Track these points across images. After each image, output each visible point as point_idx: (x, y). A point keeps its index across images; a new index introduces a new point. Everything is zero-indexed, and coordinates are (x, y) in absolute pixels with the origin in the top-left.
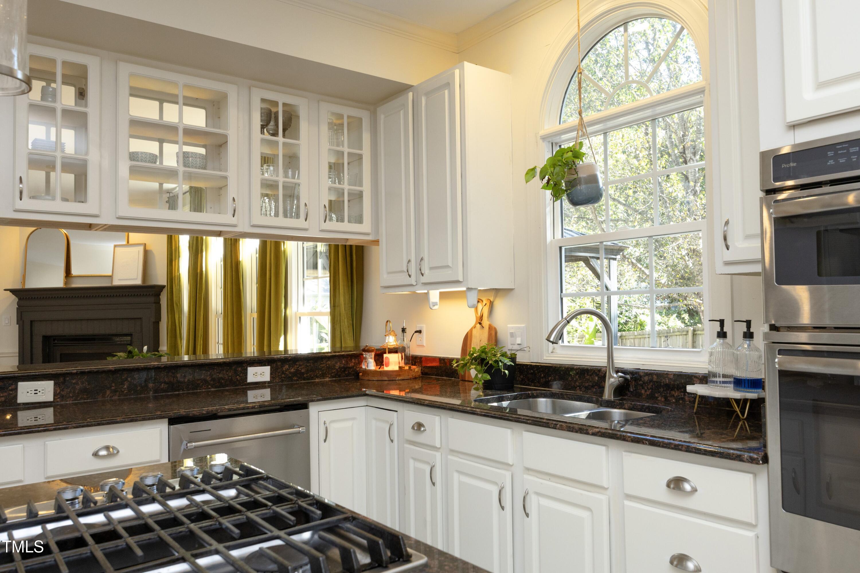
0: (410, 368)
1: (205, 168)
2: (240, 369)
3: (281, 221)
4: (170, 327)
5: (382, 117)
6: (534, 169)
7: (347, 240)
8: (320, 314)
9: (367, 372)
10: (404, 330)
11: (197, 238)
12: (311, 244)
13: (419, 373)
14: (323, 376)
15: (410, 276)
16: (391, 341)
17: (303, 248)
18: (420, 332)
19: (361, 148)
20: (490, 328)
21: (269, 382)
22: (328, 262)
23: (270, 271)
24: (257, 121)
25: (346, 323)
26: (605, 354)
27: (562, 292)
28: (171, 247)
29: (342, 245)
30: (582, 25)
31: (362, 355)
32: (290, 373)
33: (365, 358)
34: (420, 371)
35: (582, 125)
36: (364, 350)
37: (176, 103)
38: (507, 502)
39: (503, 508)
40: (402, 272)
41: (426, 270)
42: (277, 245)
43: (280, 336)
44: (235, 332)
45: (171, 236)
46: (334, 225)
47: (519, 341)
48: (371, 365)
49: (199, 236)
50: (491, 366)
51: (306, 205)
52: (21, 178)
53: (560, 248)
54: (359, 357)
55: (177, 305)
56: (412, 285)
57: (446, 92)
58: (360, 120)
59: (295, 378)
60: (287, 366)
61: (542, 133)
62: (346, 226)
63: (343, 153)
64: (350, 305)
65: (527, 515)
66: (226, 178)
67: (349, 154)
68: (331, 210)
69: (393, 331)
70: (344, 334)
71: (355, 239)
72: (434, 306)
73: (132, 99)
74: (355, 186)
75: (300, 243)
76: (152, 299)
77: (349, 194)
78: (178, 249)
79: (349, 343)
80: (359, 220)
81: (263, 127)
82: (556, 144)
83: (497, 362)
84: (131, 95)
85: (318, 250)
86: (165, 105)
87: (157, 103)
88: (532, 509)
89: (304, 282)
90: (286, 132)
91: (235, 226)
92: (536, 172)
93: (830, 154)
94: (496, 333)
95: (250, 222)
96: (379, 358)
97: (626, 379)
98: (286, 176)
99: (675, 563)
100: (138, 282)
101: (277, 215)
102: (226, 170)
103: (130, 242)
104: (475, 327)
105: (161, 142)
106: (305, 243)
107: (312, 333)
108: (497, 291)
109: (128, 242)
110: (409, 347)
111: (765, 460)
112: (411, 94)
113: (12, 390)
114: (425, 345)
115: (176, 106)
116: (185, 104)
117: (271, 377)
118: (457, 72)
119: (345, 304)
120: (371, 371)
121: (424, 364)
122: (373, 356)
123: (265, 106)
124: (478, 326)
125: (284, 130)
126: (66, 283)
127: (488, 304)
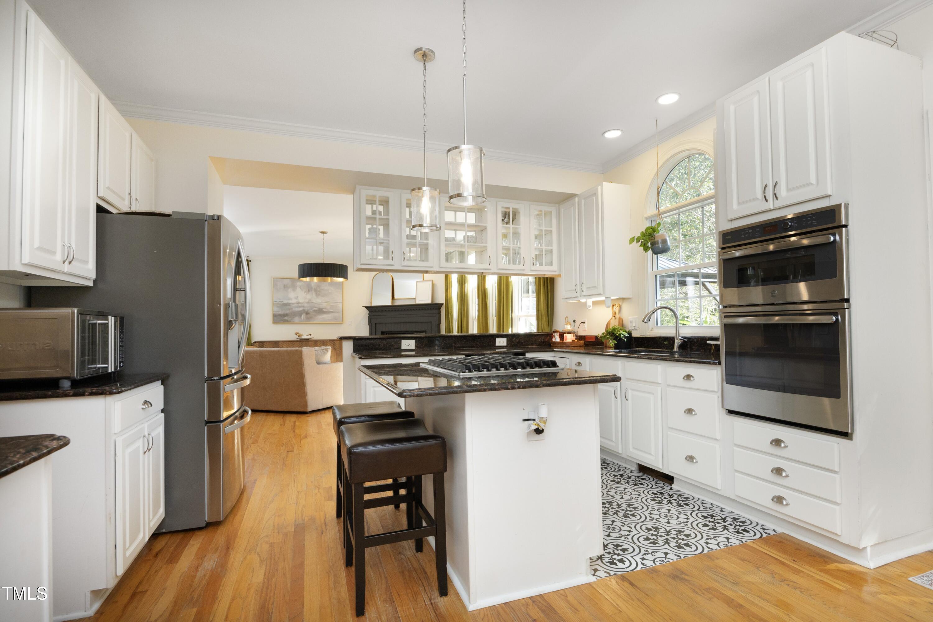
0: (578, 341)
1: (475, 243)
2: (492, 339)
3: (512, 266)
4: (447, 327)
5: (562, 210)
6: (634, 237)
7: (545, 274)
8: (531, 316)
9: (555, 343)
10: (574, 321)
11: (462, 275)
12: (525, 277)
13: (583, 344)
14: (533, 344)
15: (577, 292)
16: (568, 328)
17: (521, 280)
18: (584, 323)
19: (551, 227)
20: (620, 318)
21: (506, 346)
22: (535, 287)
23: (504, 293)
24: (500, 217)
25: (544, 319)
26: (675, 330)
27: (656, 298)
28: (447, 282)
29: (542, 278)
30: (660, 164)
31: (553, 334)
32: (516, 342)
33: (554, 336)
34: (583, 343)
35: (659, 214)
36: (554, 332)
37: (464, 212)
38: (619, 396)
39: (616, 398)
40: (573, 290)
41: (584, 289)
42: (507, 278)
43: (509, 328)
44: (484, 327)
45: (447, 275)
46: (537, 267)
47: (634, 325)
48: (557, 339)
49: (463, 275)
50: (617, 337)
51: (523, 258)
52: (404, 252)
53: (656, 276)
54: (551, 336)
55: (451, 314)
56: (578, 297)
57: (594, 198)
58: (551, 212)
59: (518, 345)
60: (515, 339)
61: (646, 216)
62: (544, 268)
63: (542, 230)
64: (547, 310)
65: (627, 400)
66: (486, 247)
67: (545, 230)
68: (536, 260)
69: (569, 322)
70: (544, 326)
71: (549, 274)
72: (589, 307)
73: (446, 212)
74: (549, 247)
75: (519, 277)
76: (436, 311)
77: (545, 251)
78: (451, 282)
79: (546, 330)
80: (551, 264)
81: (503, 220)
82: (654, 221)
83: (620, 334)
84: (446, 210)
85: (529, 281)
86: (457, 213)
87: (454, 212)
88: (629, 397)
89: (521, 299)
90: (514, 222)
91: (490, 269)
92: (634, 239)
93: (743, 233)
94: (622, 321)
95: (497, 267)
96: (562, 336)
97: (684, 341)
98: (514, 244)
99: (687, 412)
100: (429, 302)
101: (509, 263)
102: (486, 243)
103: (425, 279)
104: (612, 319)
105: (456, 230)
106: (522, 277)
107: (526, 326)
108: (623, 299)
109: (423, 279)
110: (577, 332)
111: (720, 363)
112: (577, 199)
113: (399, 343)
114: (586, 329)
115: (464, 213)
116: (468, 212)
117: (507, 344)
118: (599, 187)
119: (544, 309)
120: (557, 342)
121: (586, 340)
122: (558, 335)
123: (505, 210)
124: (613, 318)
125: (513, 221)
126: (392, 303)
127: (619, 306)
